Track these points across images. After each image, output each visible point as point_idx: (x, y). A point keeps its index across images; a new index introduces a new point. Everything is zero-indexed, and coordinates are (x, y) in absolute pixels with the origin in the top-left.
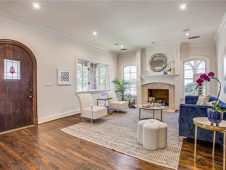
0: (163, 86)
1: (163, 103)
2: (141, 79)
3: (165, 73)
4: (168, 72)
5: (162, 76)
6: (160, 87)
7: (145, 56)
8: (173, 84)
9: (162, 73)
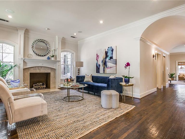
0: (45, 69)
1: (44, 85)
2: (24, 61)
3: (49, 58)
4: (52, 58)
5: (46, 60)
6: (43, 70)
7: (28, 38)
8: (55, 68)
9: (45, 58)
